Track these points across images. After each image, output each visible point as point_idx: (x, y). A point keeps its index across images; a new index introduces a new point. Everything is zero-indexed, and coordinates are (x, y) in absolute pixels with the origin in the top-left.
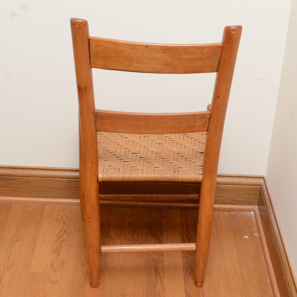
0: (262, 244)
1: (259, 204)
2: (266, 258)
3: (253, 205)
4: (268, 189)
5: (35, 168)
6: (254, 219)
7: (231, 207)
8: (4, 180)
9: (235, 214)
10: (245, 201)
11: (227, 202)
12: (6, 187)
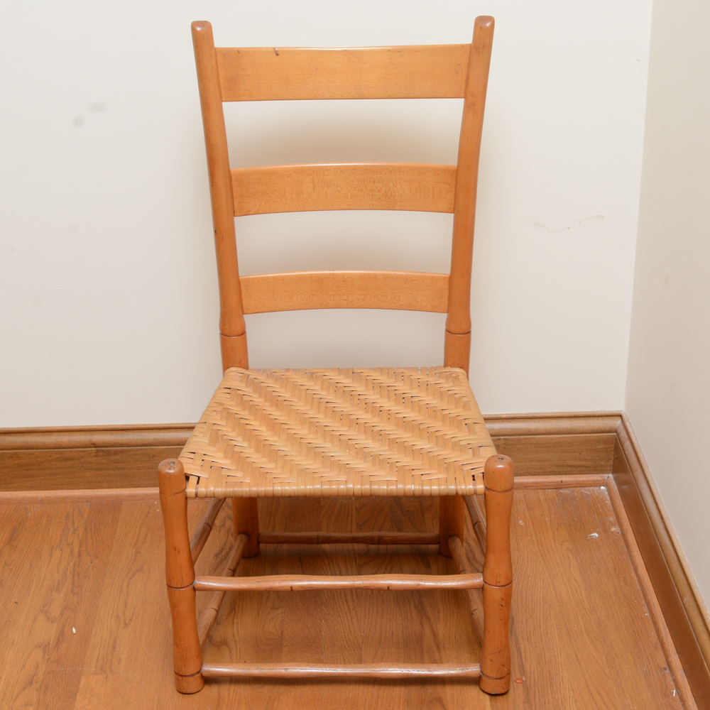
0: (628, 546)
1: (616, 470)
2: (639, 572)
3: (603, 473)
4: (632, 436)
5: (162, 426)
6: (608, 500)
7: (561, 480)
8: (103, 456)
9: (569, 492)
10: (586, 467)
11: (551, 470)
12: (107, 469)
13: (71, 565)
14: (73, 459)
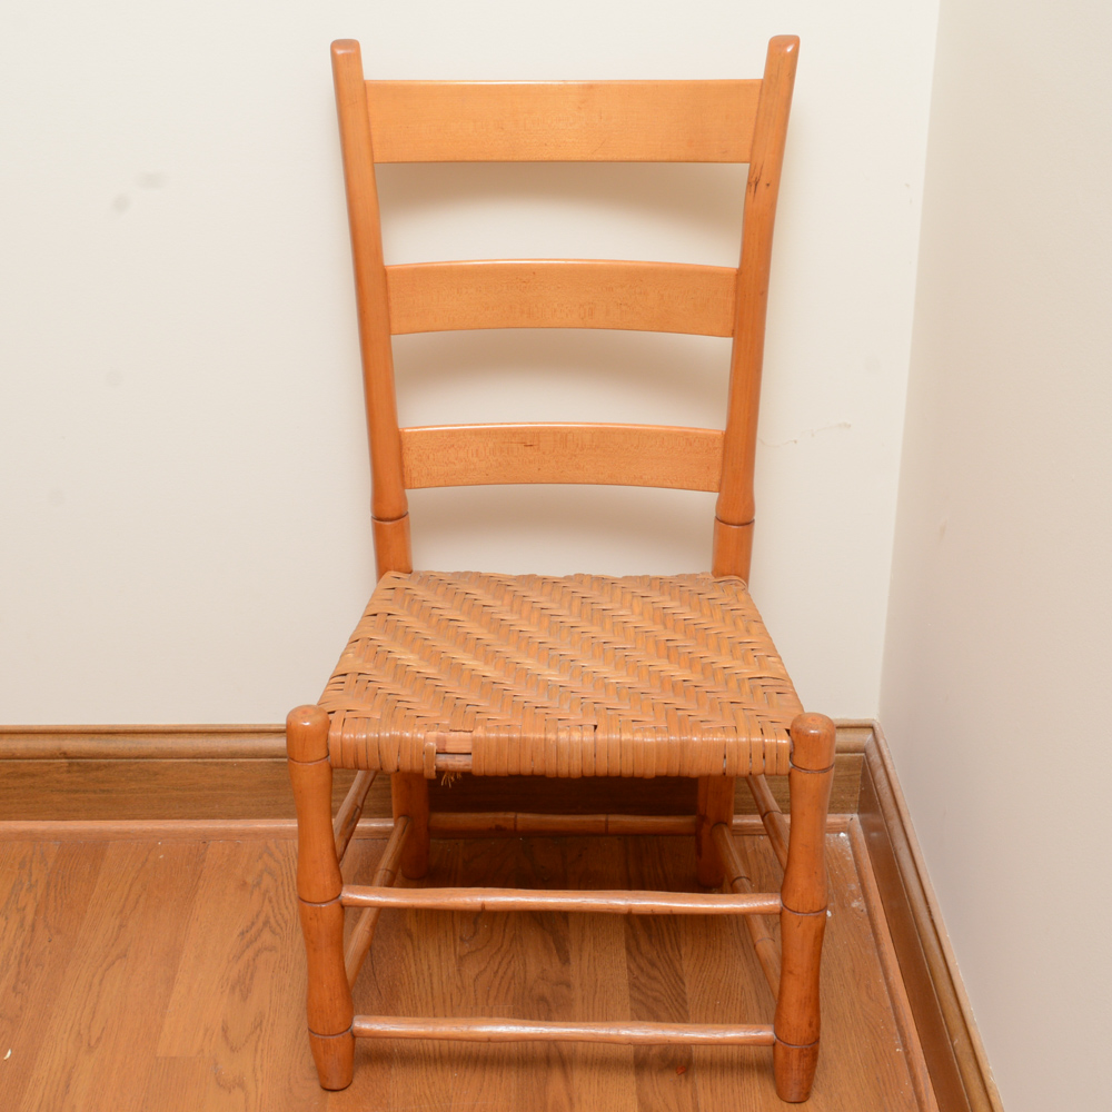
0: (875, 934)
1: (862, 810)
2: (891, 979)
3: (844, 813)
4: (888, 761)
6: (849, 855)
8: (79, 771)
12: (85, 792)
13: (19, 943)
14: (33, 775)
